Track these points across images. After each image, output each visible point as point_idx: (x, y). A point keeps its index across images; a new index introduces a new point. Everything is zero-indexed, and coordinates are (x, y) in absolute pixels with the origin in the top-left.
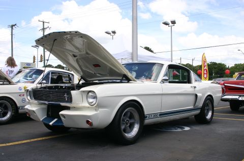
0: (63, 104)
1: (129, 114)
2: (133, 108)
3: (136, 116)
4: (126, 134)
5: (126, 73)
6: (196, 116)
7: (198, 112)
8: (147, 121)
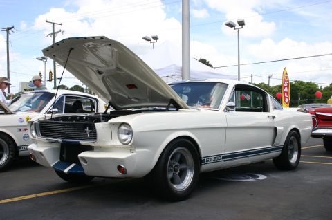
0: (83, 142)
1: (179, 157)
2: (184, 148)
3: (190, 159)
4: (175, 186)
5: (174, 98)
6: (275, 159)
7: (278, 153)
8: (205, 167)
